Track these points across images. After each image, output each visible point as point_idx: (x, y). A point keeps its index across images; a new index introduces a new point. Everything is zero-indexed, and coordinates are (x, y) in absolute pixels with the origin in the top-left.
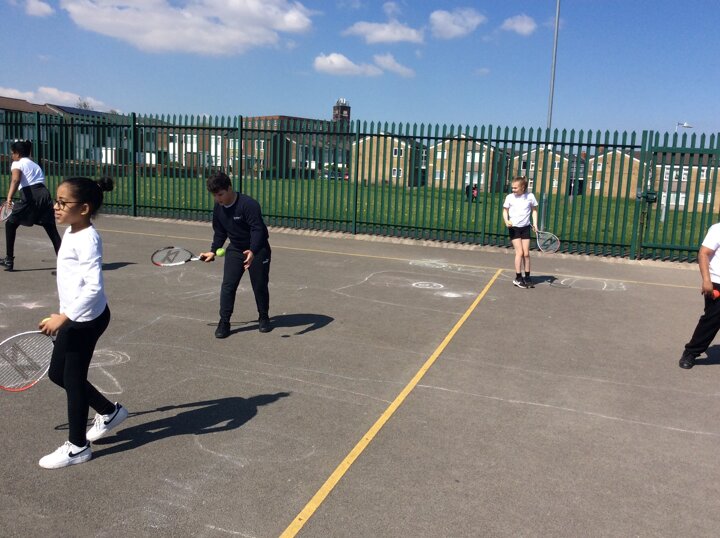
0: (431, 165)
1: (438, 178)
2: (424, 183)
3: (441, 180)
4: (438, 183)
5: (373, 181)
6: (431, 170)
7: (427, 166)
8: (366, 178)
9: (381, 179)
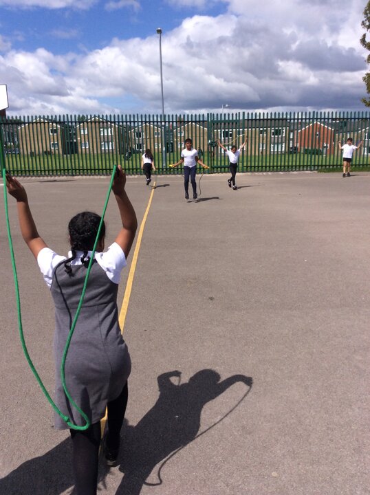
0: (79, 139)
1: (84, 148)
2: (77, 152)
3: (85, 148)
4: (84, 150)
5: (37, 153)
6: (79, 141)
7: (77, 140)
8: (33, 150)
9: (45, 150)
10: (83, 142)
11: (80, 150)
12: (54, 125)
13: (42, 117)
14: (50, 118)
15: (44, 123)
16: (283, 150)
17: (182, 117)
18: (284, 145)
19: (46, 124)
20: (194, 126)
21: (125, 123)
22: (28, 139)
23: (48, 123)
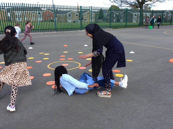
16: (42, 20)
18: (42, 18)
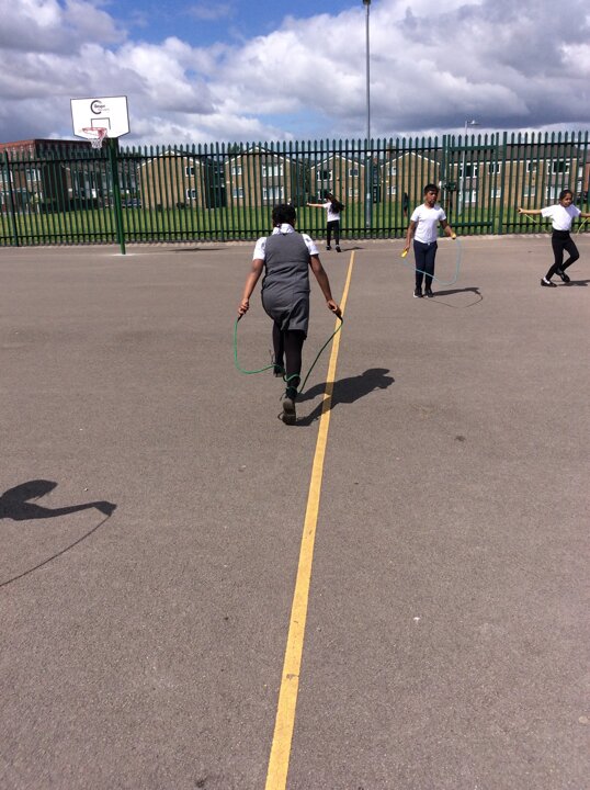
0: (228, 182)
3: (238, 199)
4: (235, 201)
5: (165, 206)
6: (228, 187)
7: (225, 184)
8: (159, 202)
9: (176, 202)
10: (235, 188)
11: (229, 201)
12: (191, 160)
13: (173, 147)
14: (185, 149)
15: (176, 157)
17: (394, 143)
19: (179, 159)
20: (413, 158)
21: (300, 156)
22: (151, 183)
23: (182, 157)
